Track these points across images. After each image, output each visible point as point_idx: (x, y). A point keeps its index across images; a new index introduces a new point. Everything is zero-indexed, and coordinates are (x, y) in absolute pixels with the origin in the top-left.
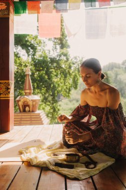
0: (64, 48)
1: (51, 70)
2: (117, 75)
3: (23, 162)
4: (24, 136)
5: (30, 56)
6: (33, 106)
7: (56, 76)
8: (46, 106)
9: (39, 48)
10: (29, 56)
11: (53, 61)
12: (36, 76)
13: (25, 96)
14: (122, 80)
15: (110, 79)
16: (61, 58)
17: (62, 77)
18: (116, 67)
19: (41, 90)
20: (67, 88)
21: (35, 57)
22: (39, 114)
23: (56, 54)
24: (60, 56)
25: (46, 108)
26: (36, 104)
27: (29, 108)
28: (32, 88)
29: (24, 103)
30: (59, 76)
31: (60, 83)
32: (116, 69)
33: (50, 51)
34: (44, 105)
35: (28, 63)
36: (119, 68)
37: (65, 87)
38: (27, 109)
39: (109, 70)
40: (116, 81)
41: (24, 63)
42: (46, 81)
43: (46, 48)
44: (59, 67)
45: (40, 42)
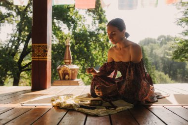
0: (103, 23)
1: (90, 43)
2: (152, 50)
3: (53, 106)
4: (58, 92)
5: (71, 30)
6: (72, 74)
7: (95, 48)
8: (84, 76)
9: (79, 23)
10: (69, 29)
11: (92, 34)
12: (76, 48)
13: (65, 66)
14: (157, 54)
15: (145, 52)
16: (99, 32)
17: (100, 50)
18: (152, 42)
19: (80, 61)
20: (104, 60)
21: (76, 31)
22: (78, 81)
23: (95, 28)
24: (99, 30)
25: (85, 78)
26: (75, 73)
27: (69, 76)
28: (72, 58)
29: (64, 71)
30: (98, 49)
31: (98, 55)
32: (152, 44)
33: (89, 26)
34: (83, 75)
35: (69, 37)
36: (155, 43)
37: (103, 59)
38: (67, 77)
39: (145, 45)
40: (151, 55)
41: (65, 36)
42: (85, 53)
43: (85, 23)
44: (97, 40)
45: (80, 17)
